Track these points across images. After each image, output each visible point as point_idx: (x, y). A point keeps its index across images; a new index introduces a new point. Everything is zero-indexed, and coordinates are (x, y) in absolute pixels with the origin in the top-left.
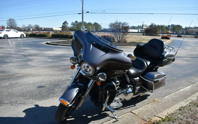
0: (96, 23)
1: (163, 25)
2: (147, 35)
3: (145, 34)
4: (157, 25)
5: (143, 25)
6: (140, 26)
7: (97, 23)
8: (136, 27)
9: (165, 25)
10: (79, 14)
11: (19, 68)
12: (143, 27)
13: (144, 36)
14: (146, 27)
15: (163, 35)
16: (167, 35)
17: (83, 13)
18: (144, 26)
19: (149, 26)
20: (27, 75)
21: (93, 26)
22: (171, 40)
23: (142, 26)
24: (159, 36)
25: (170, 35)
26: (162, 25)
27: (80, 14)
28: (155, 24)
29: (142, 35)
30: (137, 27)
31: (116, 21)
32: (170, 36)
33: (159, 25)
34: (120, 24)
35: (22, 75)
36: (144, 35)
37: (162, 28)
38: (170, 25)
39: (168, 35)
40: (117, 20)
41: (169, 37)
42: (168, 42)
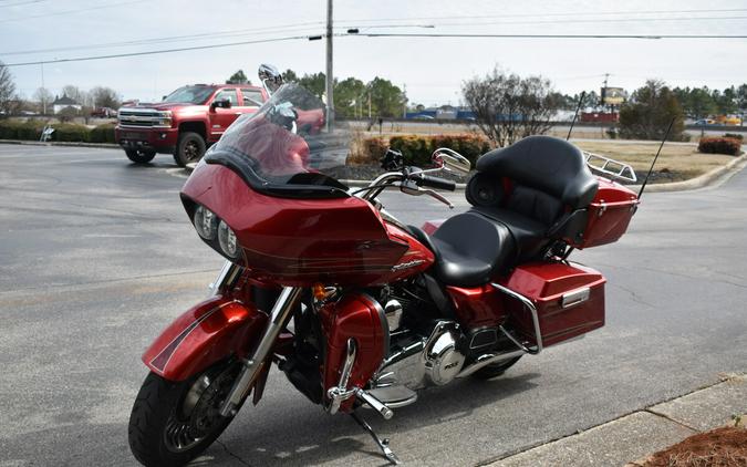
0: (382, 81)
1: (700, 87)
2: (629, 138)
3: (616, 130)
4: (671, 89)
5: (604, 91)
6: (588, 92)
7: (386, 79)
8: (570, 98)
9: (711, 89)
10: (311, 39)
11: (126, 264)
12: (608, 99)
13: (613, 141)
14: (621, 100)
15: (702, 135)
16: (724, 133)
17: (330, 36)
18: (610, 96)
19: (634, 93)
20: (180, 289)
21: (366, 94)
22: (743, 156)
23: (599, 93)
24: (688, 139)
25: (737, 133)
26: (695, 90)
27: (320, 38)
28: (666, 85)
29: (603, 138)
30: (576, 100)
31: (495, 71)
32: (740, 137)
33: (682, 88)
34: (512, 87)
35: (156, 290)
36: (612, 135)
37: (695, 105)
38: (736, 88)
39: (728, 136)
40: (499, 69)
41: (735, 141)
42: (734, 167)
